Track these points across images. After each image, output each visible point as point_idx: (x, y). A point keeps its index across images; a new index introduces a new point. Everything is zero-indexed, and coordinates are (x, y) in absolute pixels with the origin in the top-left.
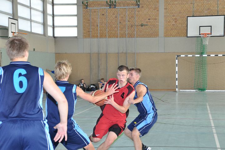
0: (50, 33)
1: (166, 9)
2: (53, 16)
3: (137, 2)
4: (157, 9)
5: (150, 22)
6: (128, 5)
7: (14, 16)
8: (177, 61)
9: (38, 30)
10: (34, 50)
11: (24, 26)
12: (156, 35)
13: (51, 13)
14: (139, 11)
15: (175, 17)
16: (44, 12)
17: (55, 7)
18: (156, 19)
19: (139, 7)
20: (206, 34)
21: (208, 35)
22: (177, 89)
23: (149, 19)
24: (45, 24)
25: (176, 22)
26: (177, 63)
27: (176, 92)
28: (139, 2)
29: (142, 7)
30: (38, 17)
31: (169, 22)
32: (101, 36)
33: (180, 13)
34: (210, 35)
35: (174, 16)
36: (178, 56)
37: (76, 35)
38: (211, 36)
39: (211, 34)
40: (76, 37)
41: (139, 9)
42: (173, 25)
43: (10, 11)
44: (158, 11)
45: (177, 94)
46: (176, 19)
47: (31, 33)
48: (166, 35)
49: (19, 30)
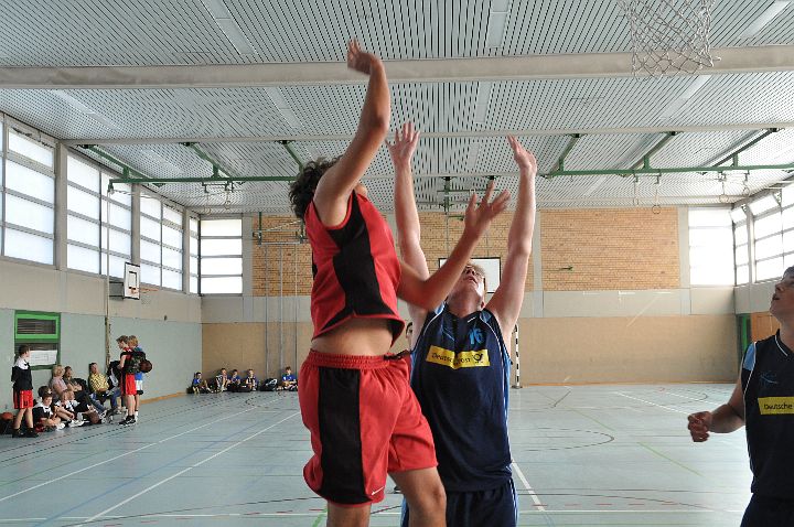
0: (193, 289)
2: (200, 257)
7: (134, 260)
9: (174, 282)
10: (165, 318)
11: (149, 276)
13: (196, 253)
16: (184, 251)
17: (203, 241)
24: (184, 273)
30: (174, 260)
32: (287, 292)
37: (239, 290)
40: (240, 295)
43: (127, 251)
47: (161, 288)
49: (141, 284)
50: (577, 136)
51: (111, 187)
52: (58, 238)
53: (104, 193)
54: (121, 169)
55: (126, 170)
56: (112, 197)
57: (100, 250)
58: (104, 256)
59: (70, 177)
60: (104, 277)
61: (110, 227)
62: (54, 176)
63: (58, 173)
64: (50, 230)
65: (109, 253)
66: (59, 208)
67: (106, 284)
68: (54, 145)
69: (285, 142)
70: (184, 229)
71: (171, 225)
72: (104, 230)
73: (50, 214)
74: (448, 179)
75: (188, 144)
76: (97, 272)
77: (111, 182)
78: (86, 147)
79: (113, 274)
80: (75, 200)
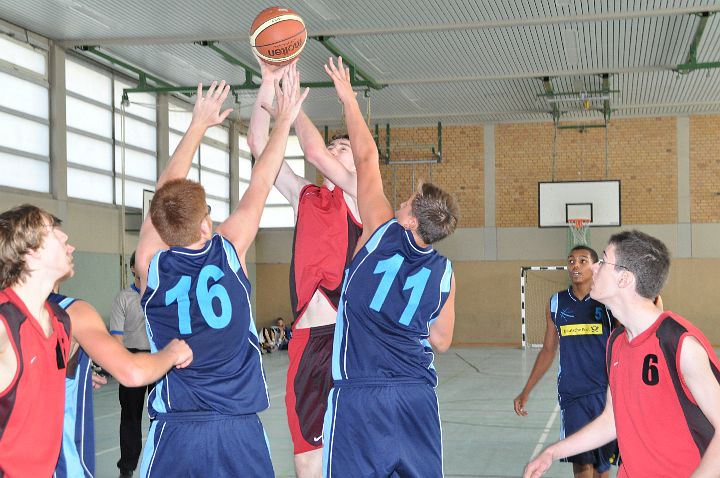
1: (498, 165)
3: (433, 151)
4: (478, 165)
5: (464, 194)
6: (416, 157)
8: (523, 279)
12: (478, 221)
14: (440, 171)
15: (519, 184)
16: (232, 176)
18: (477, 188)
19: (439, 161)
20: (579, 221)
21: (584, 224)
22: (524, 343)
23: (463, 188)
24: (232, 201)
25: (521, 194)
26: (523, 283)
27: (520, 348)
28: (440, 150)
29: (447, 161)
30: (218, 186)
31: (508, 193)
33: (531, 174)
34: (590, 224)
35: (516, 181)
36: (525, 269)
38: (591, 226)
39: (592, 221)
41: (440, 166)
42: (515, 200)
43: (151, 175)
44: (481, 169)
45: (524, 354)
46: (521, 187)
48: (501, 223)
50: (706, 14)
51: (125, 98)
52: (56, 161)
53: (118, 105)
54: (137, 76)
55: (143, 76)
56: (127, 109)
57: (114, 175)
58: (118, 182)
59: (69, 86)
60: (118, 207)
61: (126, 146)
62: (47, 85)
63: (53, 82)
64: (45, 152)
65: (124, 177)
66: (55, 124)
67: (120, 216)
68: (47, 48)
69: (321, 39)
70: (232, 149)
71: (214, 143)
72: (118, 150)
73: (44, 131)
74: (546, 79)
75: (205, 43)
76: (109, 200)
77: (125, 91)
78: (86, 48)
79: (129, 203)
80: (76, 114)
